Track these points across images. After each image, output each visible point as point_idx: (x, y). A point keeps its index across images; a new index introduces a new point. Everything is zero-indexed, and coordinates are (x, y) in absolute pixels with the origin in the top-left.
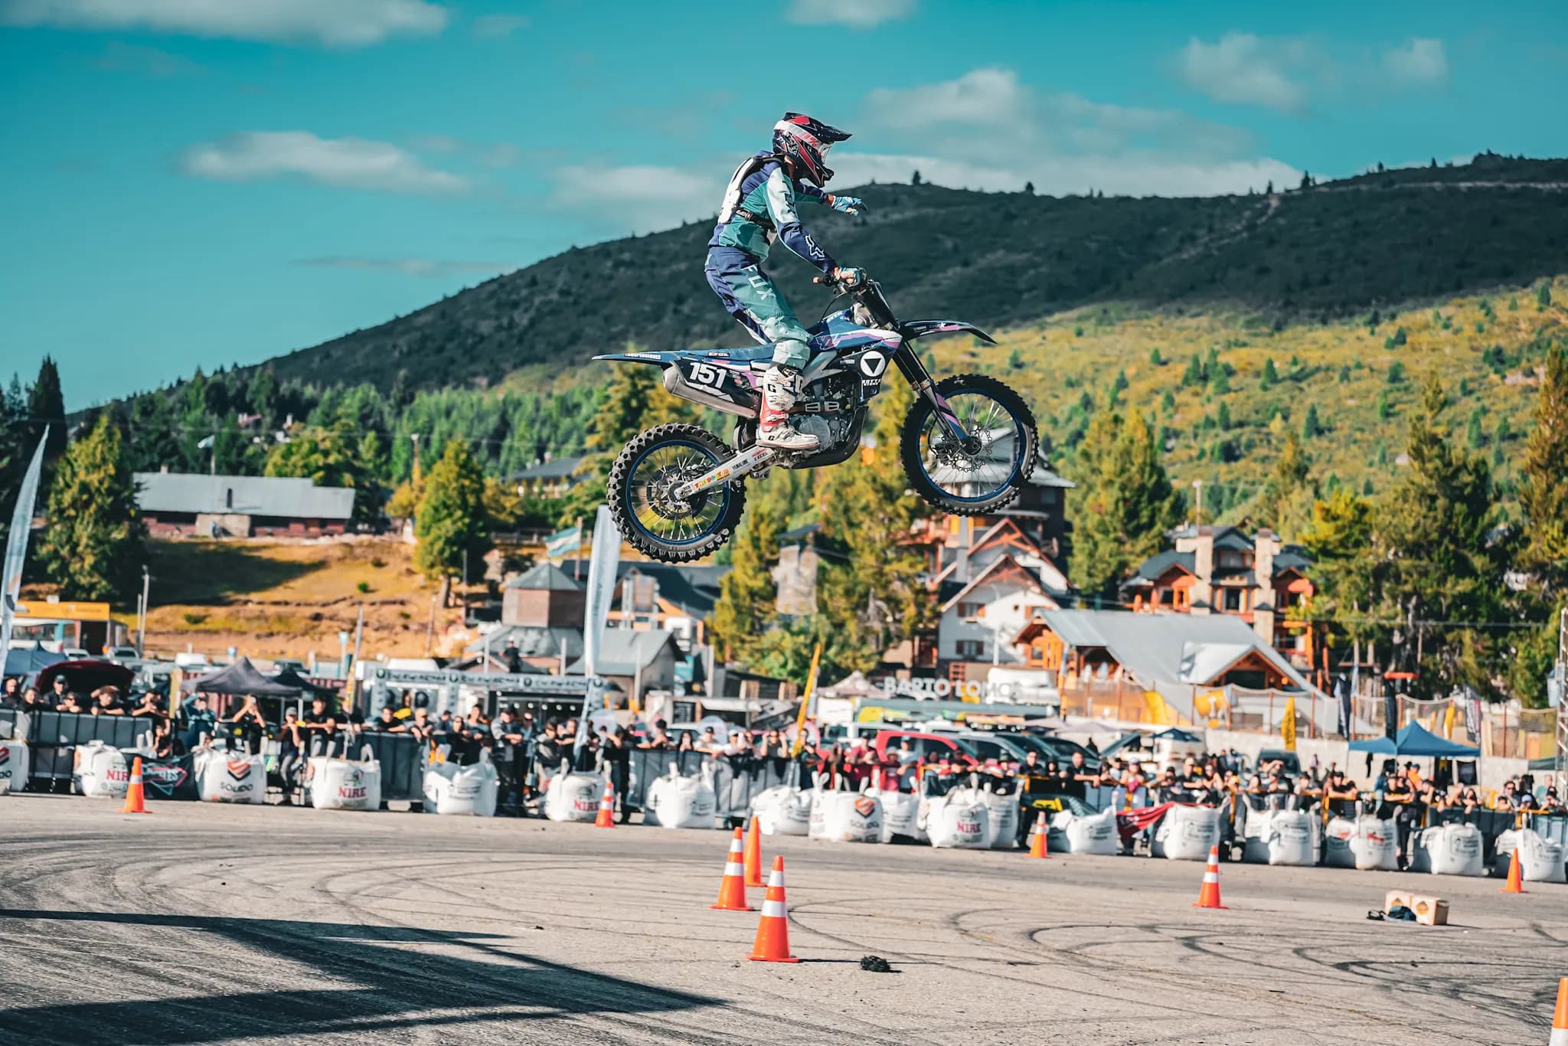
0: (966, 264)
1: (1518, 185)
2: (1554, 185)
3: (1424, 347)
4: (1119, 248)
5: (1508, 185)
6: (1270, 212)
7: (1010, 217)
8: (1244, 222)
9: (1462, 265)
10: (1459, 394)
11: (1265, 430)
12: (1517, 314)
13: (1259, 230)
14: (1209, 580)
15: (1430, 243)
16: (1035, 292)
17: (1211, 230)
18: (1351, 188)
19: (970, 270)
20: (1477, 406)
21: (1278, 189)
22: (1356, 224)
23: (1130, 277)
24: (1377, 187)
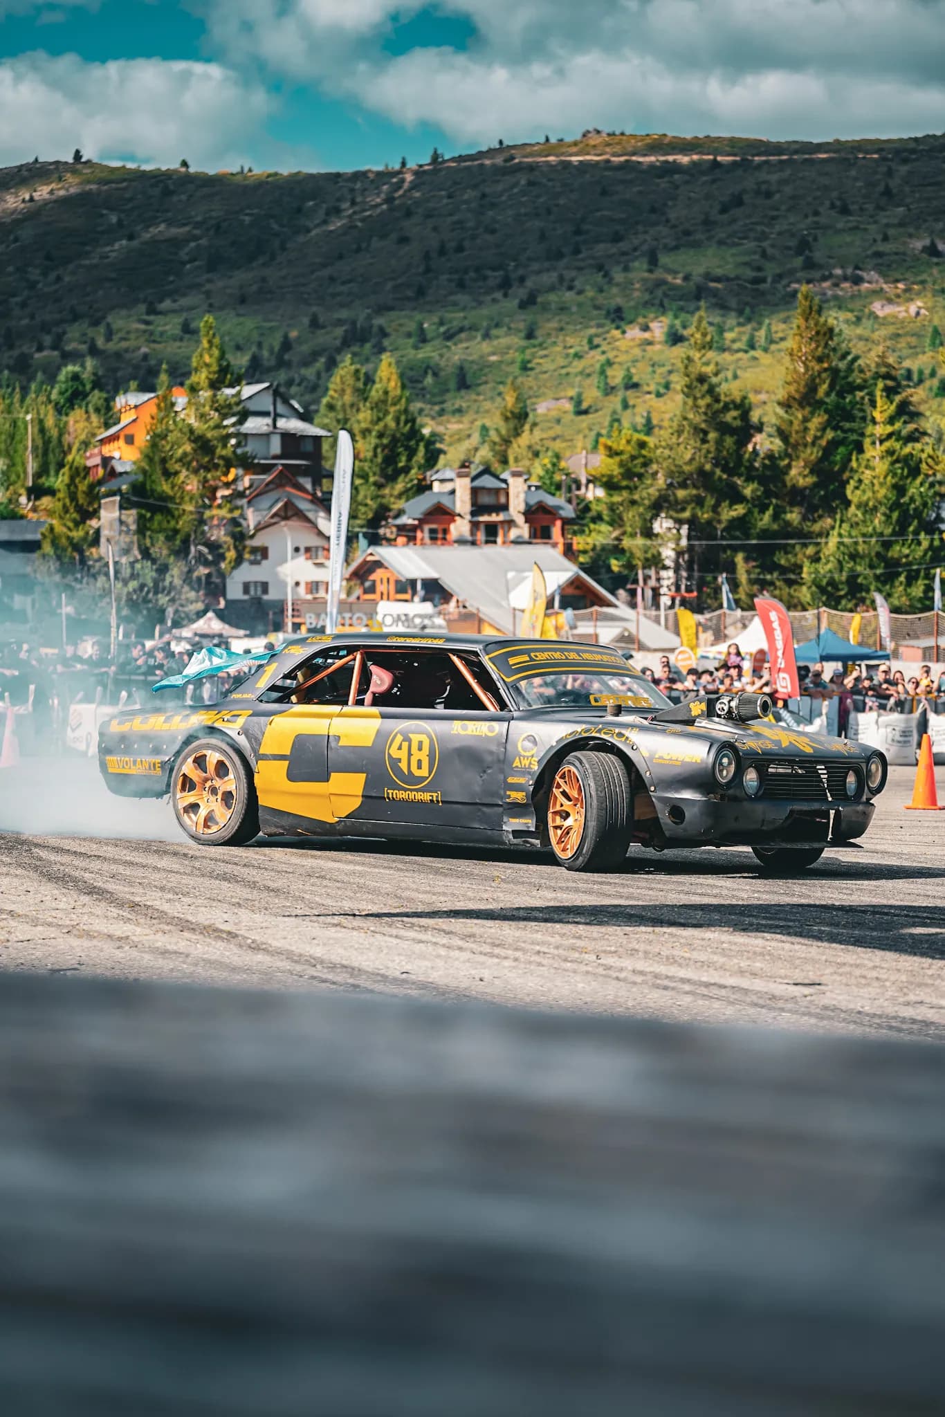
0: (131, 237)
1: (622, 159)
2: (653, 159)
3: (553, 306)
4: (272, 221)
5: (613, 159)
6: (406, 185)
7: (167, 193)
8: (383, 196)
9: (578, 232)
10: (586, 348)
11: (420, 386)
12: (631, 275)
13: (397, 202)
14: (468, 517)
15: (549, 212)
16: (197, 263)
17: (353, 203)
18: (476, 163)
19: (135, 243)
20: (603, 358)
21: (412, 165)
22: (484, 196)
23: (283, 248)
24: (499, 160)
